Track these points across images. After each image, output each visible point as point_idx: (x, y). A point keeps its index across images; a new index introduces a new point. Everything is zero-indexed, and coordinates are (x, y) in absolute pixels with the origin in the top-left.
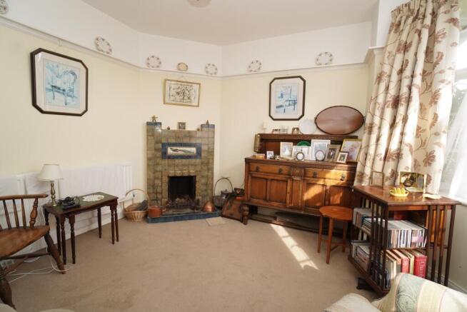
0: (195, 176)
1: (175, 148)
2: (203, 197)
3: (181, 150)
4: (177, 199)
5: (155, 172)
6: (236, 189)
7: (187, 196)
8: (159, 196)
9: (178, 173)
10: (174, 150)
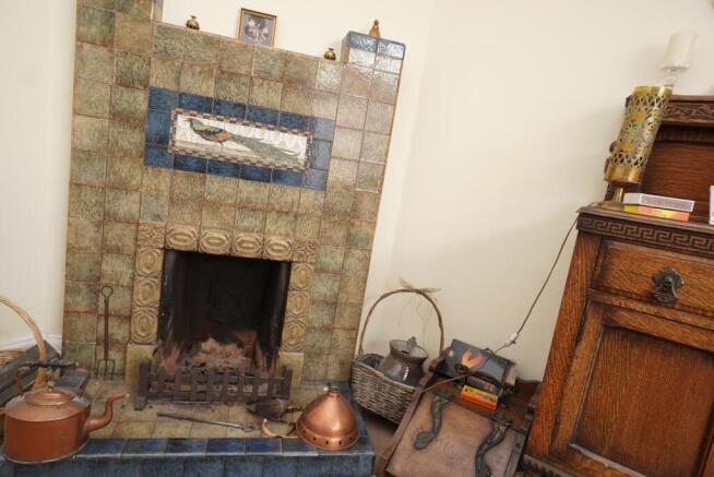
0: (289, 264)
1: (210, 123)
2: (313, 354)
3: (240, 140)
4: (210, 344)
5: (107, 219)
6: (457, 345)
7: (249, 337)
8: (118, 331)
9: (215, 240)
10: (208, 134)
